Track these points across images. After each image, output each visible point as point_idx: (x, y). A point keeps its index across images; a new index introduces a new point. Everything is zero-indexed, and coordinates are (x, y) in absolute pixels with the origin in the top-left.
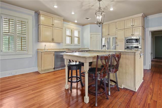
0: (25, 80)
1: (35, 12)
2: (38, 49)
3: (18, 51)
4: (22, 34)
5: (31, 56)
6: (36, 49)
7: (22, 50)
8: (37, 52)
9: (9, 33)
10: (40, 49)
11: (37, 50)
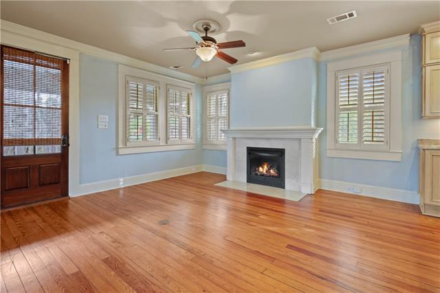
0: (368, 211)
1: (411, 35)
2: (422, 140)
3: (365, 143)
4: (374, 103)
5: (398, 158)
6: (416, 139)
7: (373, 141)
8: (418, 149)
9: (349, 105)
10: (429, 141)
11: (418, 143)
